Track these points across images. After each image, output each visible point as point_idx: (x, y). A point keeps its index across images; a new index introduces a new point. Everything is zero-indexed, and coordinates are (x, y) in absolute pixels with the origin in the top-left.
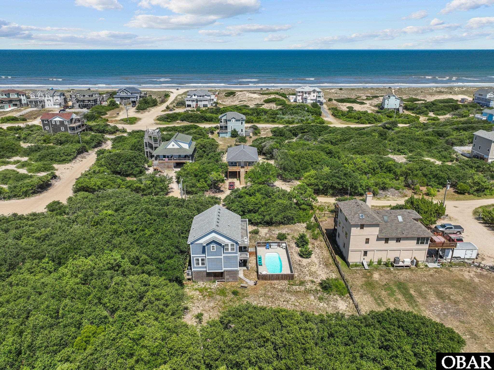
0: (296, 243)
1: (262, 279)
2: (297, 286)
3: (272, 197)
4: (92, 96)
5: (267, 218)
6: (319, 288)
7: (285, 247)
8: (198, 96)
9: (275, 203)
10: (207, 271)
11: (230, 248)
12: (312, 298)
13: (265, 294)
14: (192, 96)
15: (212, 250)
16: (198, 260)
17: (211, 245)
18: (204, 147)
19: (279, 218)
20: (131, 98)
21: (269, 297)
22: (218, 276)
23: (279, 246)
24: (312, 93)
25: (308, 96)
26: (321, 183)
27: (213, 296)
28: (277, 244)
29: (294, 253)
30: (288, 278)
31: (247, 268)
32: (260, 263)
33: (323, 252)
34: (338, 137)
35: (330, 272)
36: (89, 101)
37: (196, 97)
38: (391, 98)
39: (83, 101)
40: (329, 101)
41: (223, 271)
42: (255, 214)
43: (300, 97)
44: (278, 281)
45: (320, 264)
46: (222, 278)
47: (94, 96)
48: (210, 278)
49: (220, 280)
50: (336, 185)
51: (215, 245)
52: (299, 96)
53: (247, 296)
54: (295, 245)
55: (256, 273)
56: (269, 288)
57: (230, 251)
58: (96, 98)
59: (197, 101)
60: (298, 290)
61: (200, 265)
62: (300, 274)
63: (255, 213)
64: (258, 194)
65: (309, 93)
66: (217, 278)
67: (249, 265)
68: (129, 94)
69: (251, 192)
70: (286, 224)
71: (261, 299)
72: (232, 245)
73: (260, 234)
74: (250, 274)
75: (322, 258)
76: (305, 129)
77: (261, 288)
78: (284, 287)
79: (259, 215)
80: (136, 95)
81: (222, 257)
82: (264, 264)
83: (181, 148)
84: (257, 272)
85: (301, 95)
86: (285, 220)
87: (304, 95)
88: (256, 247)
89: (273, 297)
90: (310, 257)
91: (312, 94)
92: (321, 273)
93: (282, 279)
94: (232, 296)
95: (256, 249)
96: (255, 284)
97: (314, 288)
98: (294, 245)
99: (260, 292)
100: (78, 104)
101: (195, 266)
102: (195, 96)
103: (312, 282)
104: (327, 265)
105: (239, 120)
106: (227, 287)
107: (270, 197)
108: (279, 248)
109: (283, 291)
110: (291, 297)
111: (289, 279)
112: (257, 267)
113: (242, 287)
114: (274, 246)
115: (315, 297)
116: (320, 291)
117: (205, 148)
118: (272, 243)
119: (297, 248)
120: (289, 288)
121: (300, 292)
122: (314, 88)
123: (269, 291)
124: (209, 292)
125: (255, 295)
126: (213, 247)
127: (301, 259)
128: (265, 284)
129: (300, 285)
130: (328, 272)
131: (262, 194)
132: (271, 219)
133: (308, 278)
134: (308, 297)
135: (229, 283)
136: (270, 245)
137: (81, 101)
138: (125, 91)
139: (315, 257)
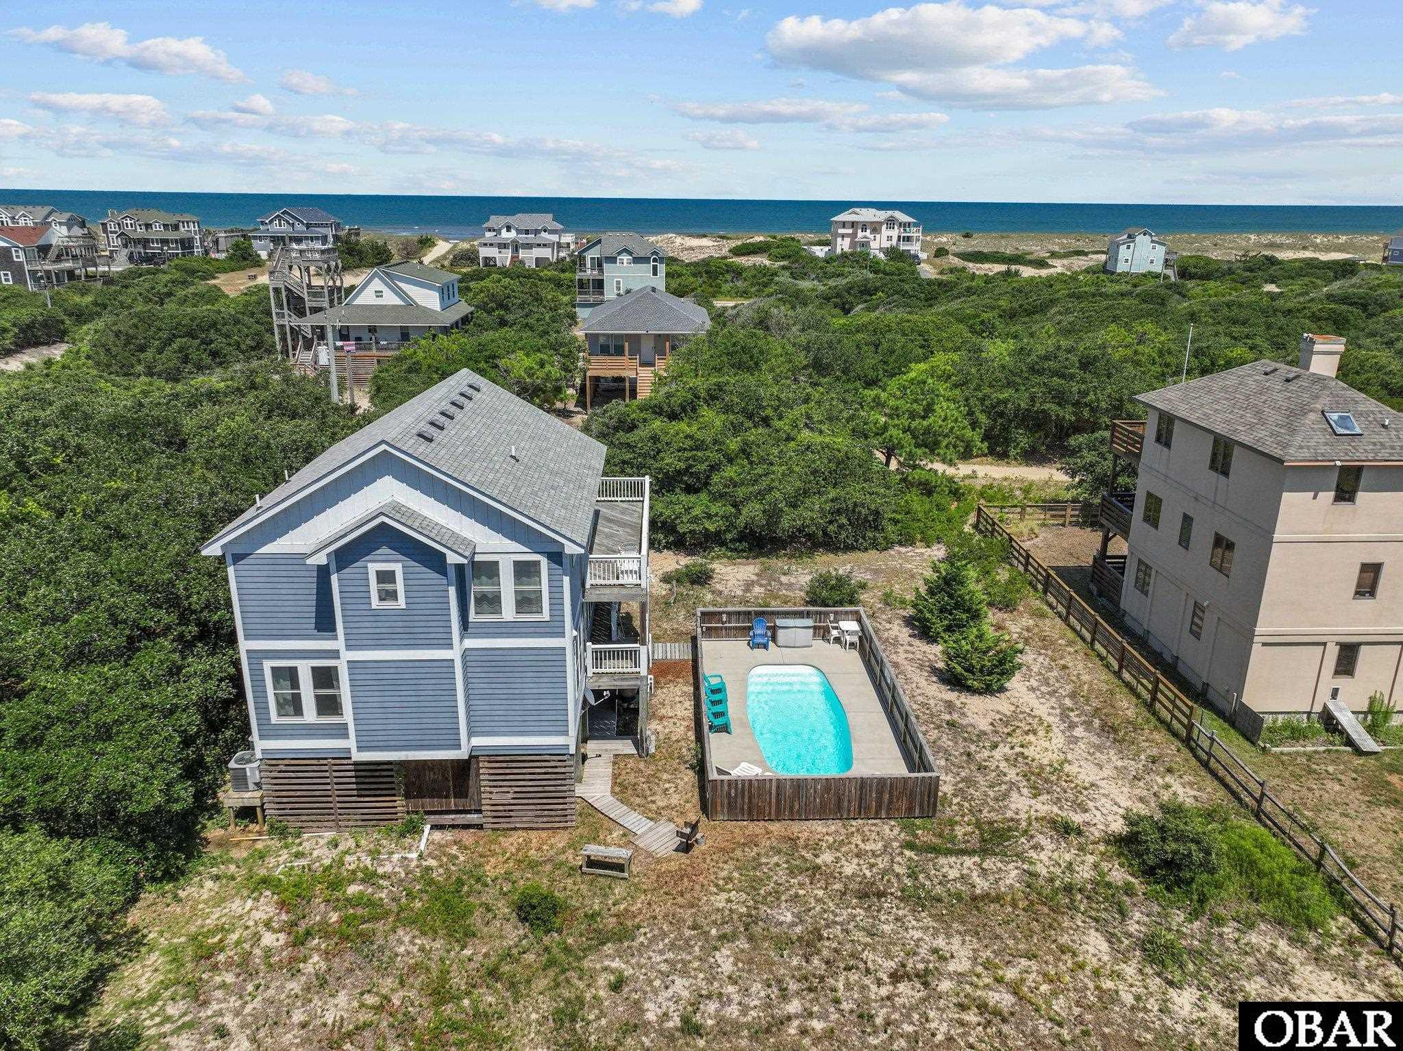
0: (909, 622)
1: (731, 808)
2: (969, 861)
3: (777, 424)
4: (176, 227)
5: (753, 512)
6: (1118, 874)
7: (855, 639)
8: (519, 231)
9: (792, 444)
10: (357, 756)
11: (507, 587)
12: (1095, 946)
13: (750, 921)
14: (499, 232)
15: (375, 603)
16: (290, 676)
17: (373, 568)
18: (501, 306)
19: (812, 512)
20: (306, 238)
21: (783, 943)
22: (436, 792)
23: (822, 632)
24: (884, 227)
25: (872, 237)
26: (982, 400)
27: (367, 938)
28: (810, 622)
29: (909, 668)
30: (904, 804)
31: (639, 744)
32: (717, 715)
33: (1068, 661)
34: (1001, 303)
35: (1148, 771)
36: (165, 242)
37: (513, 234)
38: (1138, 239)
39: (145, 242)
40: (936, 256)
41: (462, 754)
42: (692, 498)
43: (847, 240)
44: (835, 825)
45: (1072, 726)
46: (462, 803)
47: (182, 229)
48: (382, 802)
49: (448, 819)
50: (1051, 407)
51: (397, 568)
52: (843, 236)
53: (623, 934)
54: (906, 631)
55: (689, 777)
56: (781, 876)
57: (508, 611)
58: (188, 235)
59: (516, 247)
60: (982, 885)
61: (310, 715)
62: (969, 781)
63: (690, 490)
64: (707, 413)
65: (875, 228)
66: (429, 803)
67: (651, 729)
68: (299, 227)
69: (676, 401)
70: (849, 548)
71: (725, 961)
72: (524, 571)
73: (719, 587)
74: (652, 778)
75: (1073, 696)
76: (876, 289)
77: (726, 869)
78: (882, 863)
79: (715, 497)
80: (323, 231)
81: (455, 654)
82: (744, 724)
83: (410, 304)
84: (700, 768)
85: (848, 235)
86: (841, 527)
87: (860, 234)
88: (694, 639)
89: (810, 943)
90: (1002, 689)
91: (885, 232)
92: (1092, 778)
93: (863, 811)
94: (514, 933)
95: (695, 647)
96: (686, 848)
97: (1085, 873)
98: (901, 632)
99: (720, 901)
100: (125, 252)
101: (274, 718)
102: (509, 229)
103: (1065, 830)
104: (1114, 730)
105: (645, 260)
106: (491, 869)
107: (766, 421)
108: (819, 643)
109: (880, 895)
110: (940, 942)
111: (910, 809)
112: (700, 738)
113: (591, 863)
114: (796, 631)
115: (1111, 938)
116: (1129, 890)
117: (507, 308)
118: (786, 614)
119: (917, 642)
120: (913, 875)
121: (998, 899)
122: (890, 213)
123: (777, 894)
124: (350, 902)
125: (676, 922)
126: (386, 577)
127: (952, 696)
128: (752, 842)
129: (984, 852)
130: (1134, 767)
131: (727, 409)
132: (773, 515)
133: (1022, 804)
134: (1064, 939)
135: (511, 842)
136: (774, 629)
137: (137, 242)
138: (286, 217)
139: (1032, 689)
